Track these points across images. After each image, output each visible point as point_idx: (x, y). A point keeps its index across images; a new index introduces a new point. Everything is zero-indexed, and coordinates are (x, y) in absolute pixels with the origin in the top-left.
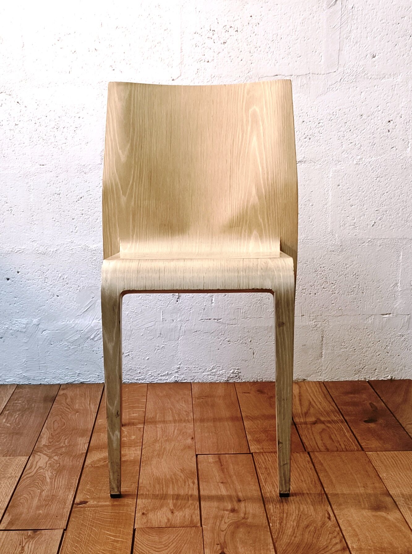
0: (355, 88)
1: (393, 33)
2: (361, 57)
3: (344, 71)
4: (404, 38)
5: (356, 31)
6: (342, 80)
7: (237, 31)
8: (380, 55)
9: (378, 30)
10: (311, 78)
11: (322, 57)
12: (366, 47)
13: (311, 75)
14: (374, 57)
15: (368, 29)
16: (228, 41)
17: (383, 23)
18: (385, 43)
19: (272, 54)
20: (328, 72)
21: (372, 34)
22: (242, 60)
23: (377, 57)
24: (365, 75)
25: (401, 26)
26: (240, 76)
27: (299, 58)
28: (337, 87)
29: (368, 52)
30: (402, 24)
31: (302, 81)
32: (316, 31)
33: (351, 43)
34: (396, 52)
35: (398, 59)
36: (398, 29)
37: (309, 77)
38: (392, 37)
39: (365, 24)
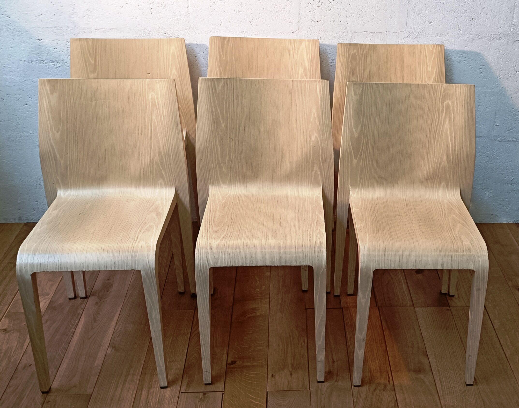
0: (417, 41)
1: (444, 9)
2: (421, 23)
3: (410, 31)
4: (450, 12)
5: (419, 6)
6: (409, 36)
7: (338, 3)
8: (434, 22)
9: (434, 6)
10: (388, 34)
11: (395, 22)
12: (425, 17)
13: (387, 33)
14: (430, 23)
15: (427, 6)
16: (331, 9)
17: (437, 2)
18: (438, 15)
19: (361, 18)
20: (399, 31)
21: (430, 9)
22: (341, 21)
23: (432, 23)
24: (424, 34)
25: (449, 5)
26: (339, 32)
27: (380, 22)
28: (405, 41)
29: (426, 20)
30: (449, 4)
31: (382, 36)
32: (392, 6)
33: (415, 14)
34: (445, 20)
35: (446, 25)
36: (447, 6)
37: (386, 34)
38: (442, 11)
39: (425, 3)
